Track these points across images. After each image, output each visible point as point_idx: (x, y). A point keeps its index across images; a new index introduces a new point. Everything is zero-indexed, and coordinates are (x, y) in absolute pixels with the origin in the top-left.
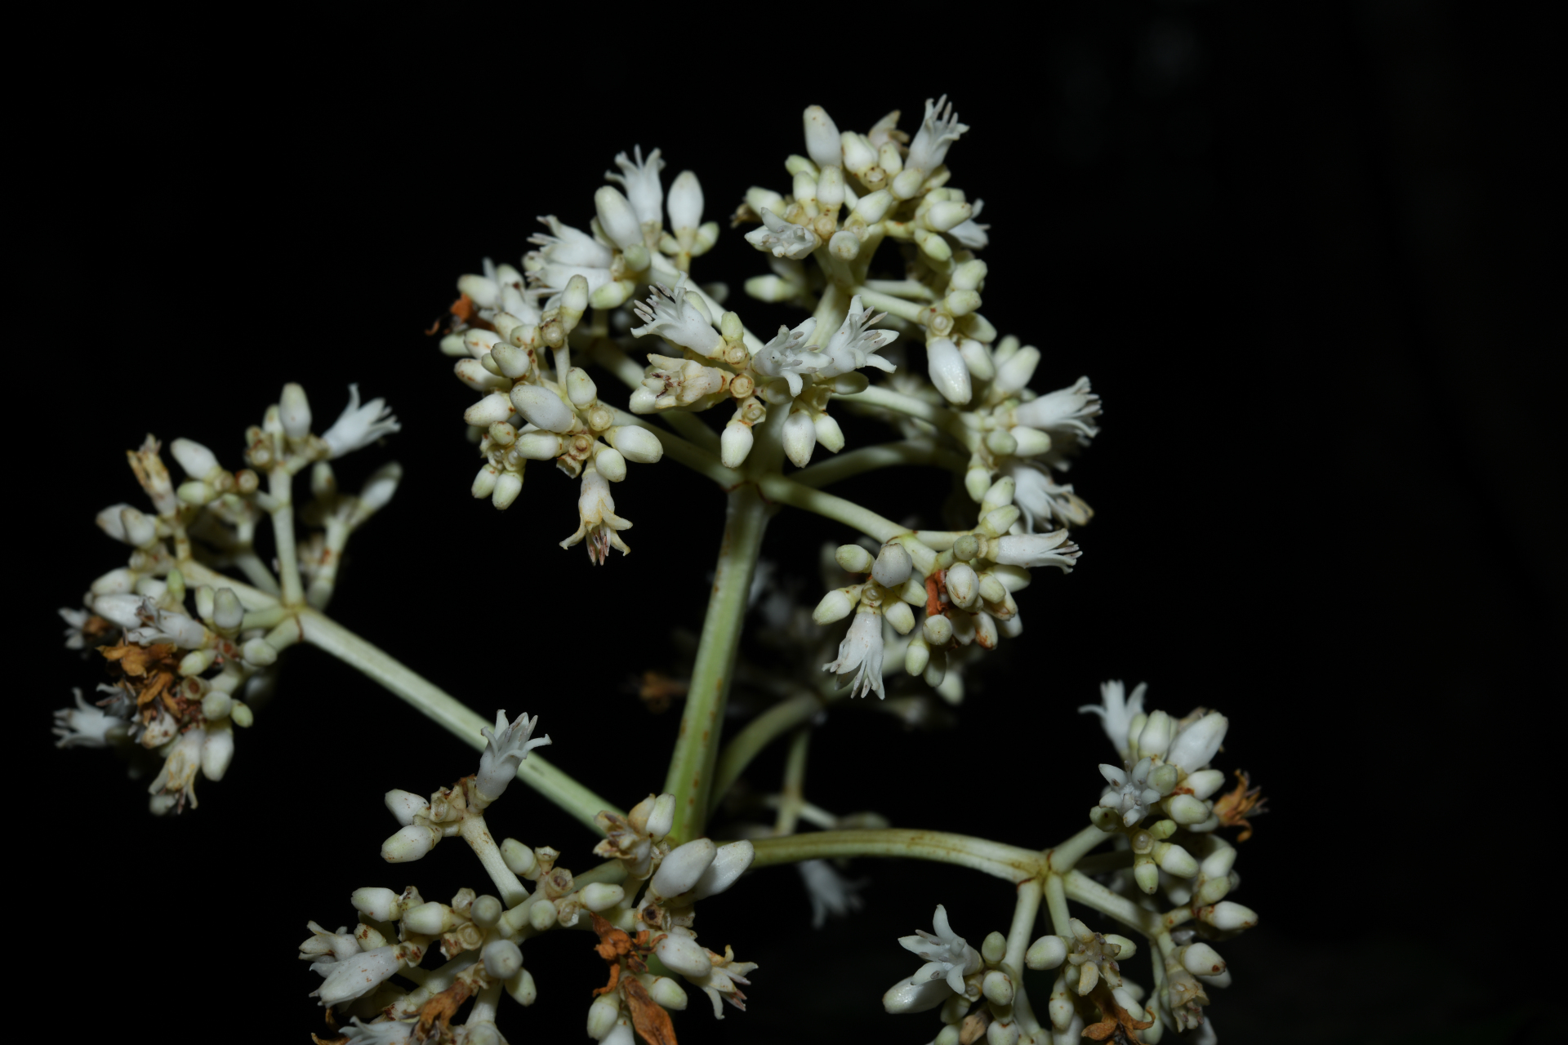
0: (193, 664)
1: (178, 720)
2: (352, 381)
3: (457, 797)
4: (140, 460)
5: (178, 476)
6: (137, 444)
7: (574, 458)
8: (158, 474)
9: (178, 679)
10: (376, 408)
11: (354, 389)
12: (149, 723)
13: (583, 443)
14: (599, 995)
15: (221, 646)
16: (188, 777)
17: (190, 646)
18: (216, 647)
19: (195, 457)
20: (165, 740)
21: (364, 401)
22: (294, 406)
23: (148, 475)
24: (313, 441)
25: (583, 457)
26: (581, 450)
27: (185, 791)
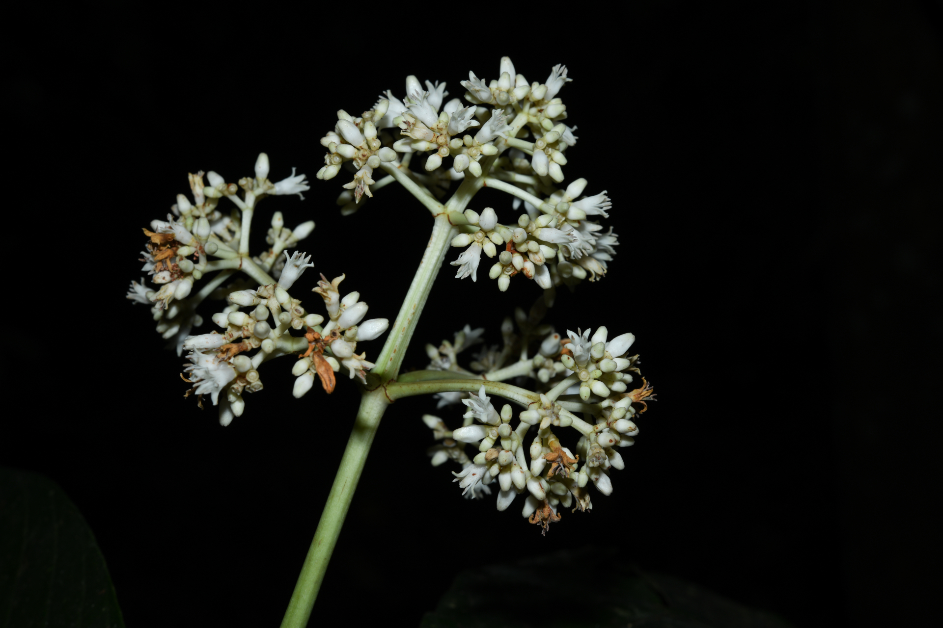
0: (184, 251)
1: (172, 275)
2: (294, 166)
3: (270, 289)
4: (193, 177)
5: (206, 183)
6: (195, 172)
7: (360, 159)
8: (199, 185)
9: (176, 255)
10: (302, 177)
11: (294, 169)
12: (158, 272)
13: (366, 153)
14: (302, 358)
15: (198, 247)
16: (167, 297)
17: (184, 242)
18: (196, 247)
19: (216, 179)
20: (163, 281)
21: (297, 174)
22: (263, 164)
23: (195, 184)
24: (269, 183)
25: (364, 158)
26: (364, 156)
27: (164, 301)
